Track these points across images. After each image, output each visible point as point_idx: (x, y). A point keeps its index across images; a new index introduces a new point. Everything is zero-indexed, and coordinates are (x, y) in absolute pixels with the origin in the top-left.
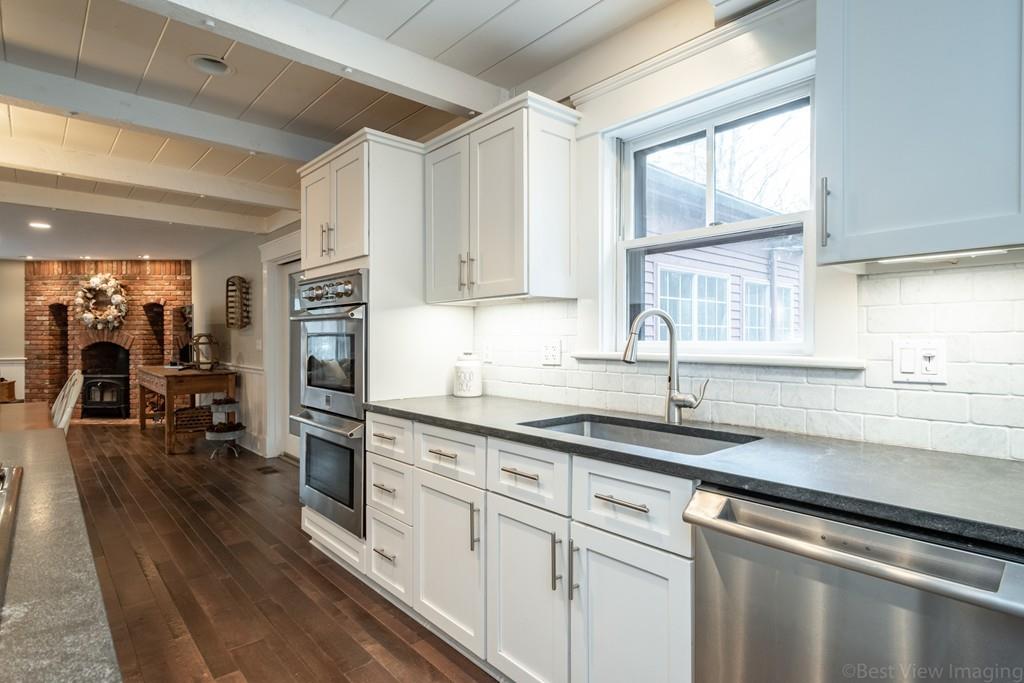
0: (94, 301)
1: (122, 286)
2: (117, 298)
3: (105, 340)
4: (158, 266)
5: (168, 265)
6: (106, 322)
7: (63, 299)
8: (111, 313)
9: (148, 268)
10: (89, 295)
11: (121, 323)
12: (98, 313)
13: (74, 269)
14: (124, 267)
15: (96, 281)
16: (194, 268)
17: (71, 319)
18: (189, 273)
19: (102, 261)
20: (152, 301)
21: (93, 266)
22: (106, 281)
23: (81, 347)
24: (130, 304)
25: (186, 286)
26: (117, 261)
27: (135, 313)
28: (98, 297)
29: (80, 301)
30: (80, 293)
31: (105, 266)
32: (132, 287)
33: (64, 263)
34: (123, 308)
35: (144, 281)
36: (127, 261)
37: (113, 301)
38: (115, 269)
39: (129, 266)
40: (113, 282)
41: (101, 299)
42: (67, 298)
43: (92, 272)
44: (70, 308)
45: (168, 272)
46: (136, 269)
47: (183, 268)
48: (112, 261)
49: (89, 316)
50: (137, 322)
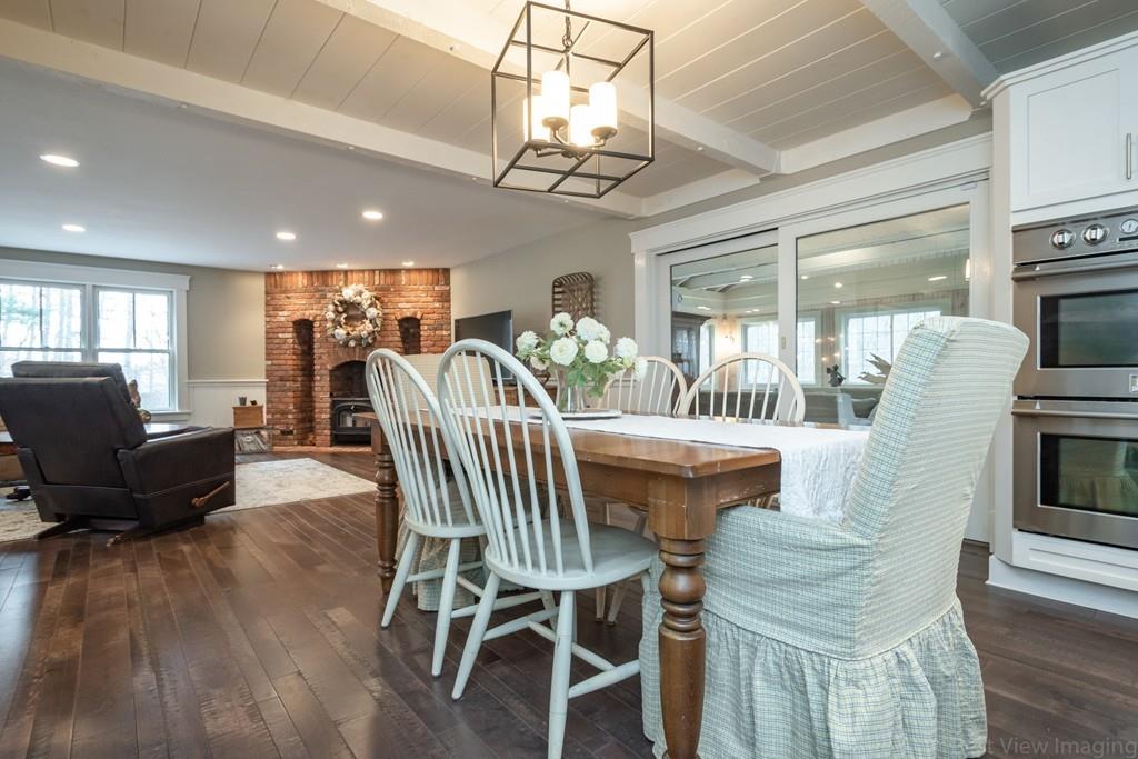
0: (344, 315)
1: (377, 298)
2: (372, 312)
3: (357, 359)
4: (414, 276)
5: (424, 274)
6: (359, 339)
7: (309, 314)
8: (365, 328)
9: (404, 278)
10: (340, 309)
11: (374, 339)
12: (350, 329)
13: (321, 281)
14: (377, 277)
15: (348, 293)
16: (455, 277)
17: (317, 336)
18: (447, 283)
19: (352, 271)
20: (408, 315)
21: (342, 276)
22: (360, 294)
23: (329, 367)
24: (385, 318)
25: (445, 298)
26: (369, 270)
27: (390, 328)
28: (350, 311)
29: (331, 315)
30: (331, 307)
31: (355, 276)
32: (386, 300)
33: (310, 273)
34: (378, 323)
35: (399, 292)
36: (380, 271)
37: (368, 315)
38: (366, 280)
39: (382, 275)
40: (367, 294)
41: (352, 313)
42: (314, 312)
43: (341, 284)
44: (317, 324)
45: (425, 282)
46: (389, 279)
47: (441, 277)
48: (363, 271)
49: (341, 332)
50: (391, 339)
